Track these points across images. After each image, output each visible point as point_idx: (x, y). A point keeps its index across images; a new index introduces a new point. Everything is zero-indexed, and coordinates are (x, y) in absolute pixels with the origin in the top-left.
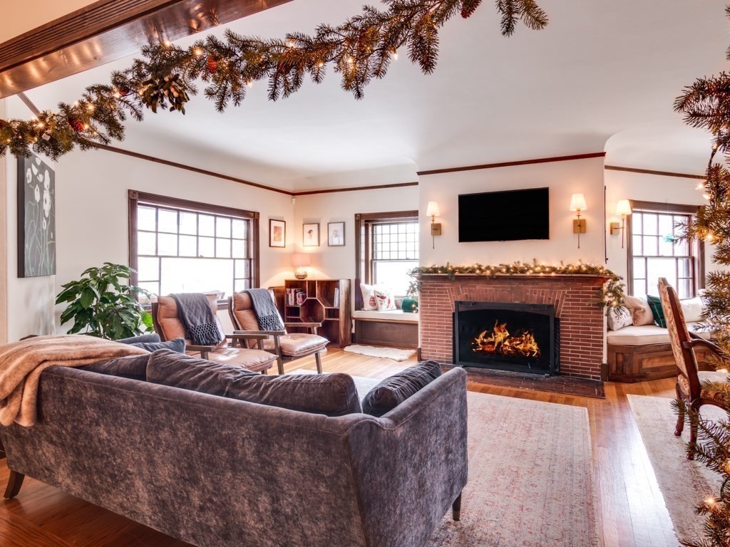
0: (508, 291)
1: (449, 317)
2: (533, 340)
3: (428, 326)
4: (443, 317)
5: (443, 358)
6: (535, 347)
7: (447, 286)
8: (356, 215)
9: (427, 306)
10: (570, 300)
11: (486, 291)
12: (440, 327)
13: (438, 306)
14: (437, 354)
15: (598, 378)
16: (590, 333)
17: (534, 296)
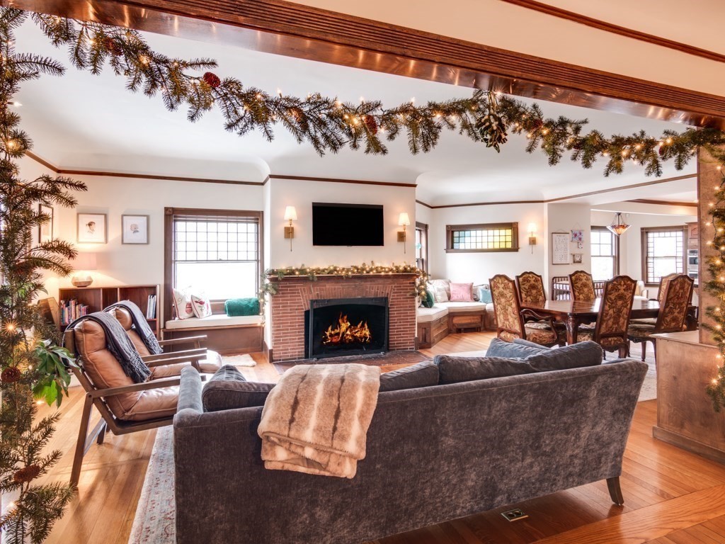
0: (353, 288)
1: (301, 316)
2: (366, 327)
3: (280, 327)
4: (296, 316)
5: (295, 355)
6: (368, 333)
7: (299, 286)
8: (166, 209)
9: (279, 307)
10: (396, 293)
11: (335, 289)
12: (293, 326)
13: (290, 306)
14: (289, 352)
15: (413, 349)
16: (408, 316)
17: (372, 291)
